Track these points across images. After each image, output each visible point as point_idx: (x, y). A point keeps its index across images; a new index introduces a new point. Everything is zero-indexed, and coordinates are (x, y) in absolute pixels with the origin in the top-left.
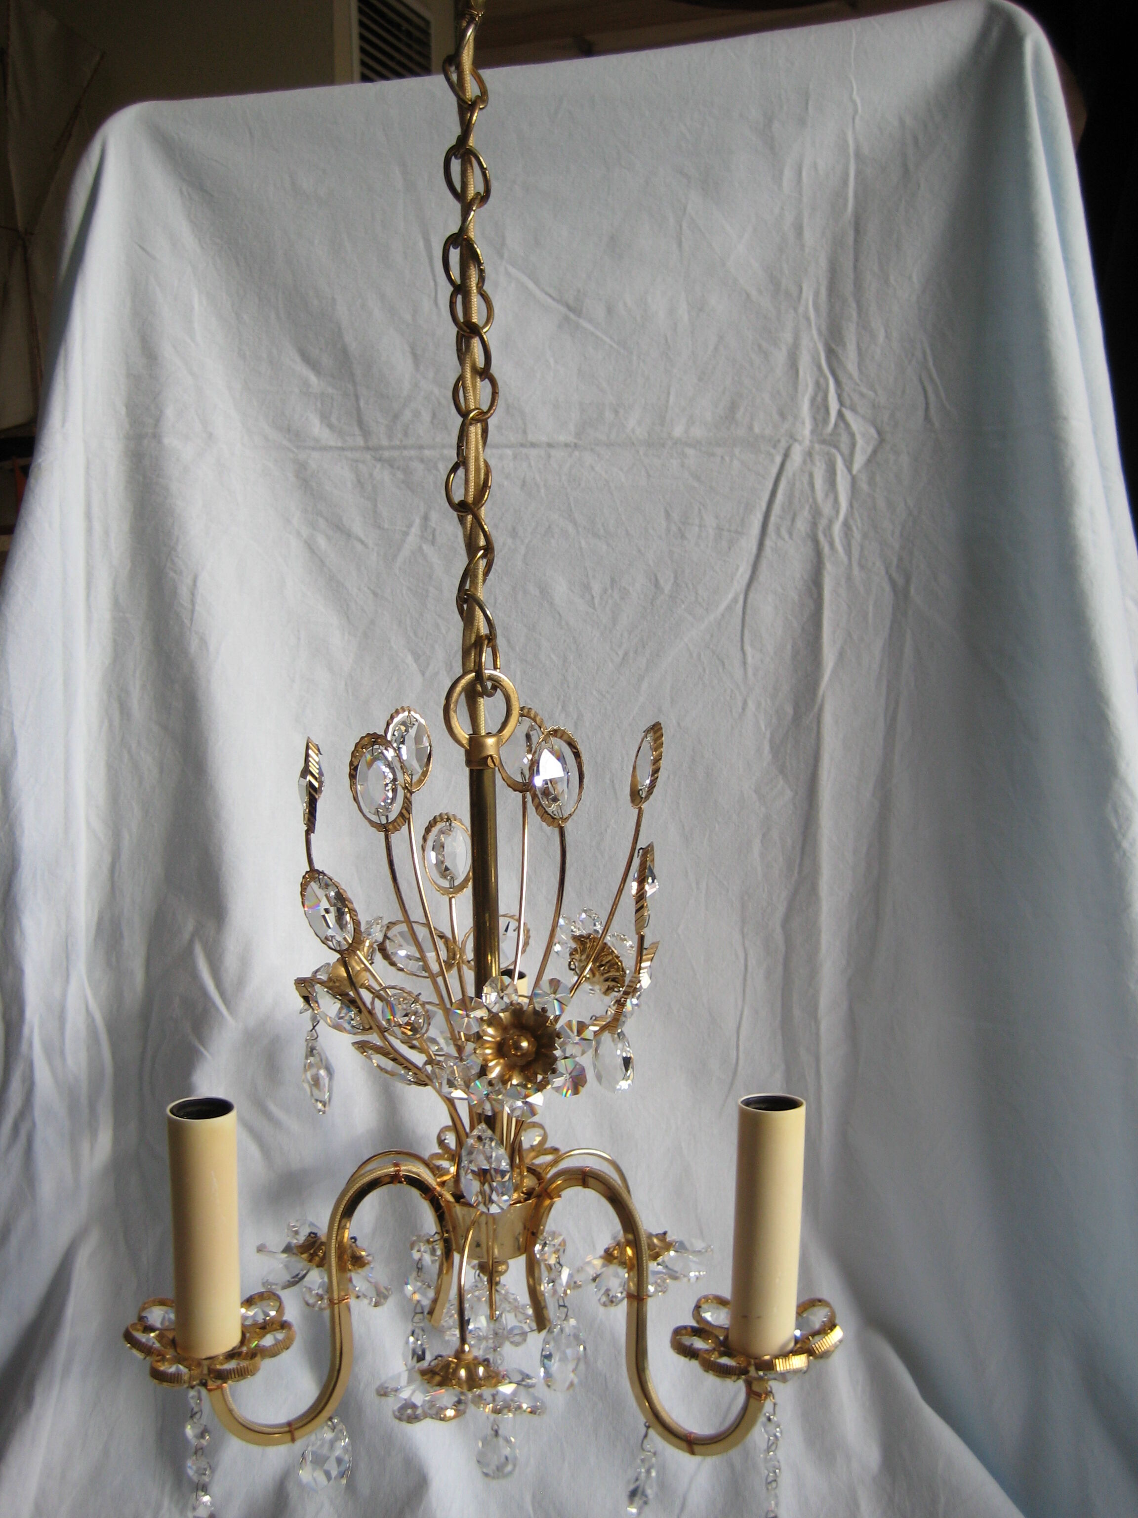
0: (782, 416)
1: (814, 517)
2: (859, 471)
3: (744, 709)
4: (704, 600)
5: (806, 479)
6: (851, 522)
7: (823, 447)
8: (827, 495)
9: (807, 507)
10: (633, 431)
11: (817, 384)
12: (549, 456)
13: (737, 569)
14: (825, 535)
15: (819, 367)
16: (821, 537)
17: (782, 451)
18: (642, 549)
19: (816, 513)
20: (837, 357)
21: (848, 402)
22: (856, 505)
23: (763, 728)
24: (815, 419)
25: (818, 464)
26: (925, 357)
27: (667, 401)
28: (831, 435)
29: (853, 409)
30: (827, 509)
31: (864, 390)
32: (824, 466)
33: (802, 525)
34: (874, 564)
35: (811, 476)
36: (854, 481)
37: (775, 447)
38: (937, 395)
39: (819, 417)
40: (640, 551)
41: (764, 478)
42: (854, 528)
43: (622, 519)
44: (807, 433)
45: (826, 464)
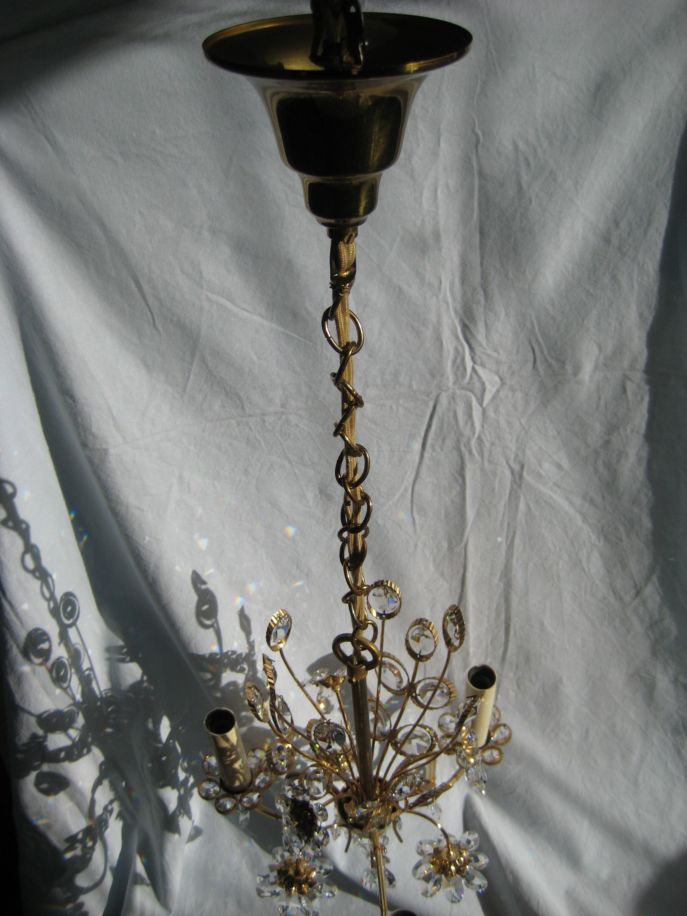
0: (433, 375)
1: (458, 438)
2: (488, 405)
4: (385, 494)
5: (451, 415)
6: (483, 437)
7: (462, 392)
8: (466, 423)
9: (453, 432)
11: (456, 350)
12: (264, 421)
13: (406, 473)
14: (465, 447)
15: (457, 338)
16: (463, 448)
17: (434, 398)
19: (459, 435)
20: (470, 331)
21: (479, 361)
22: (485, 426)
23: (428, 555)
24: (455, 375)
25: (459, 403)
26: (533, 327)
28: (468, 384)
29: (483, 365)
30: (467, 432)
31: (489, 352)
32: (463, 405)
33: (449, 443)
34: (499, 460)
35: (455, 412)
36: (484, 412)
37: (428, 396)
38: (542, 352)
39: (459, 373)
41: (422, 417)
42: (485, 441)
43: (323, 454)
44: (451, 384)
45: (464, 402)
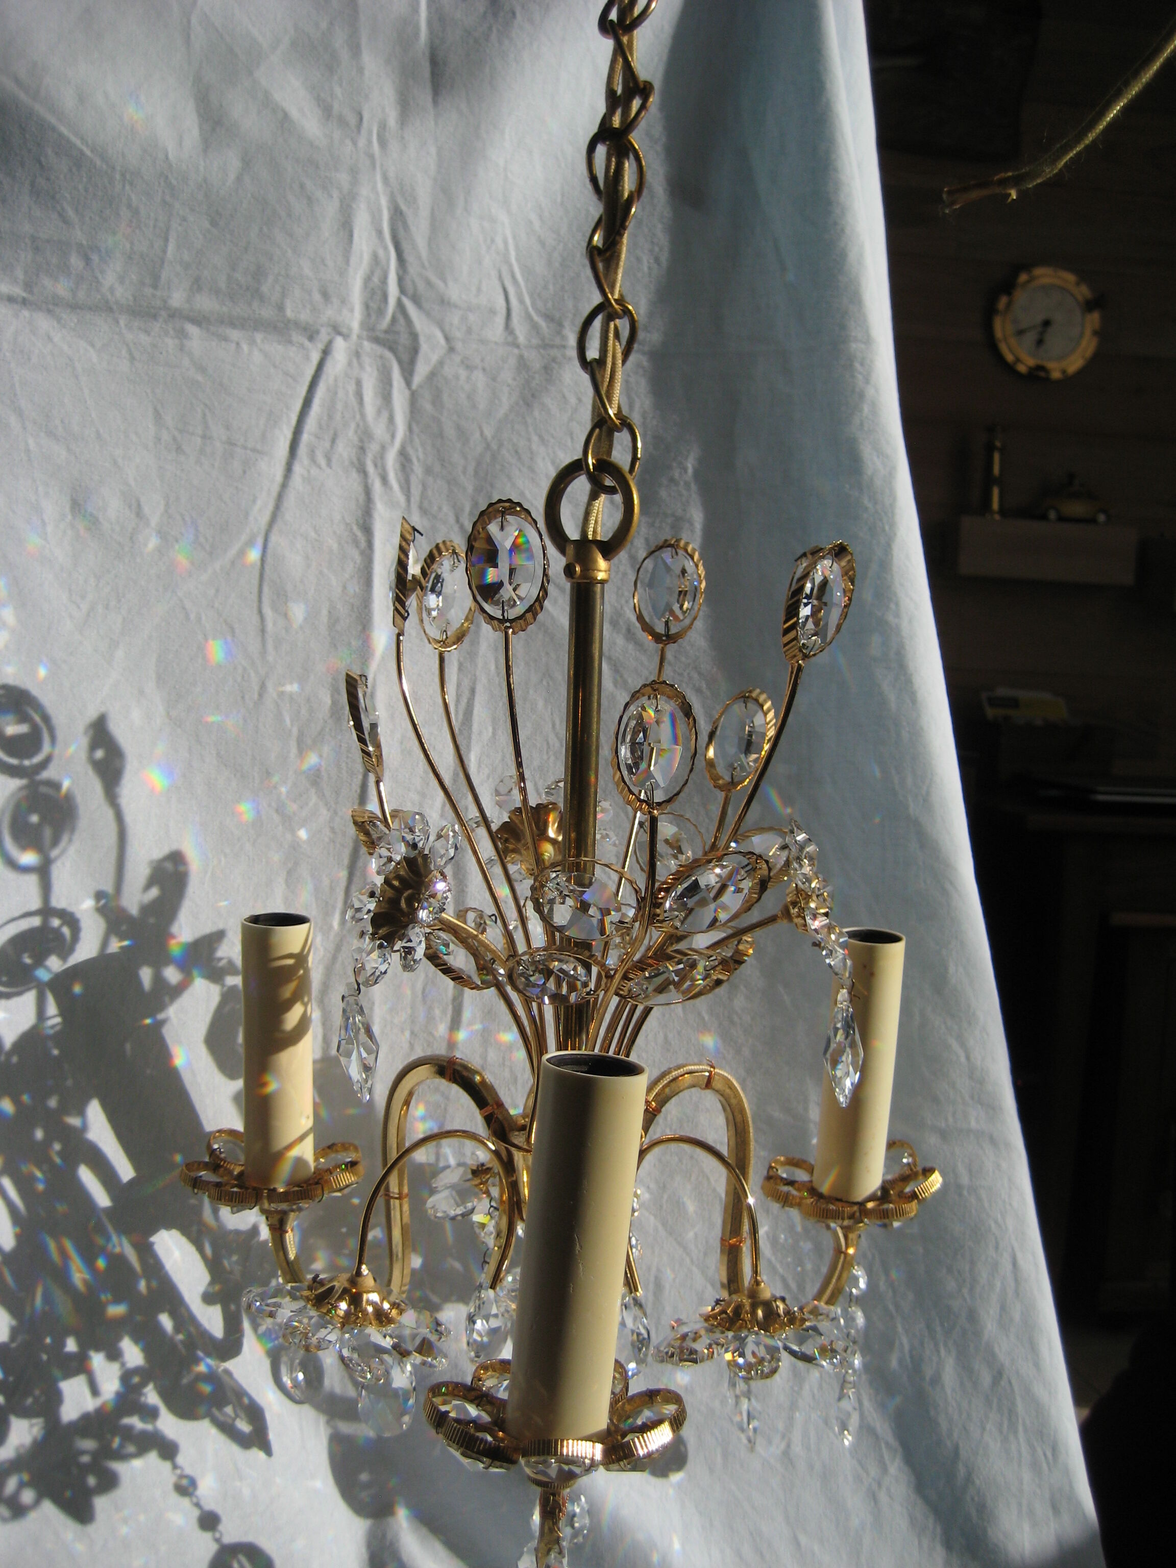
1: (361, 441)
2: (420, 386)
3: (261, 695)
4: (207, 540)
5: (351, 388)
6: (411, 451)
7: (375, 346)
8: (379, 412)
9: (353, 425)
10: (112, 290)
13: (254, 501)
14: (376, 466)
16: (371, 469)
17: (321, 346)
18: (120, 461)
19: (365, 435)
21: (410, 290)
22: (416, 429)
23: (288, 722)
24: (367, 307)
25: (368, 369)
26: (507, 249)
27: (164, 252)
28: (386, 332)
29: (418, 302)
30: (379, 430)
32: (375, 373)
33: (344, 450)
34: (440, 509)
35: (359, 383)
36: (414, 398)
37: (311, 338)
38: (521, 301)
39: (374, 305)
40: (115, 463)
41: (295, 380)
42: (415, 460)
43: (90, 416)
44: (355, 325)
45: (378, 370)
